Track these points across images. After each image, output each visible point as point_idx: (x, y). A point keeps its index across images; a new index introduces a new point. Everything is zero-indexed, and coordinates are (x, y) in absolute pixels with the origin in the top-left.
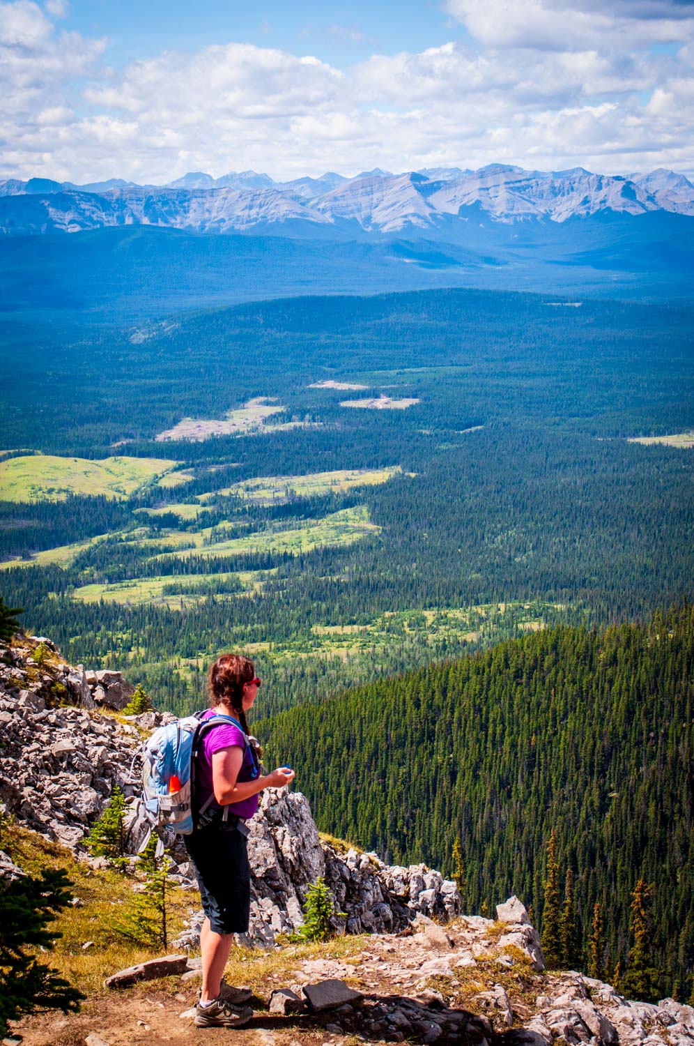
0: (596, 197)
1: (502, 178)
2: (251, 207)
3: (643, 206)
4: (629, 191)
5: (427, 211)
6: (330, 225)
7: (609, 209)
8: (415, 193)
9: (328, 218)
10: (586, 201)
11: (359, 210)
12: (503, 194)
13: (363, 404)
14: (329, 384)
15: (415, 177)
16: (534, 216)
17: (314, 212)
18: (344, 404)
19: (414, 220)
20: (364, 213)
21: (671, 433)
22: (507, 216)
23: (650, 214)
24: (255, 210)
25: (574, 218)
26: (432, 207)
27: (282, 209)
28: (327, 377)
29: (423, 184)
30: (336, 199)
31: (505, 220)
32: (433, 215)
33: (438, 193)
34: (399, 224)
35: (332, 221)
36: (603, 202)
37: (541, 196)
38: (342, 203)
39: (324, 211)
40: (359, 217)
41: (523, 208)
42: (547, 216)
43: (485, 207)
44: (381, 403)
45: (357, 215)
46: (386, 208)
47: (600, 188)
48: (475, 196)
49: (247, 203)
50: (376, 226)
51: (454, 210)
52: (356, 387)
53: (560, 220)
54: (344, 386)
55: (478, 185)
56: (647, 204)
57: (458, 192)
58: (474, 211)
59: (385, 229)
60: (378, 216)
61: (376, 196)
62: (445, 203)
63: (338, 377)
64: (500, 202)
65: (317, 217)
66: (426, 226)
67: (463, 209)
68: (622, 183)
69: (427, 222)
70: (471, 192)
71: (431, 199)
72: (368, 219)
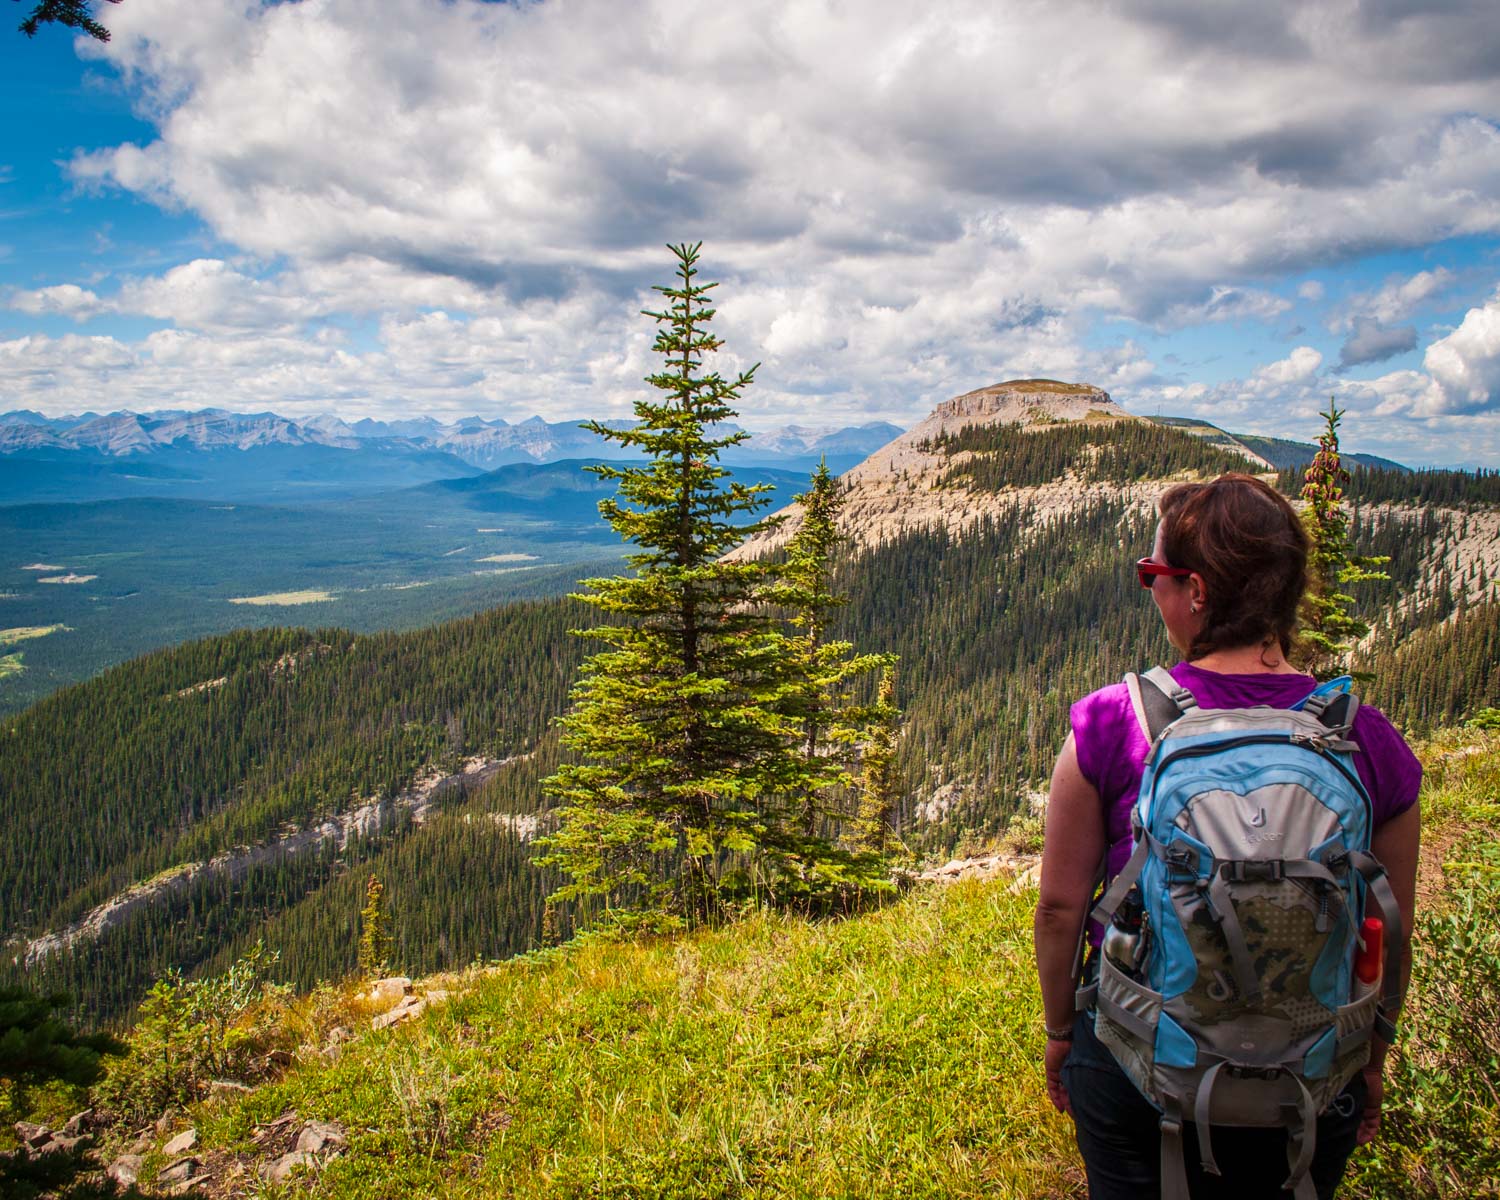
0: (270, 433)
1: (204, 419)
2: (14, 438)
3: (302, 440)
4: (292, 428)
5: (149, 442)
6: (75, 451)
7: (278, 441)
8: (140, 429)
9: (75, 446)
10: (263, 436)
11: (99, 440)
12: (204, 430)
13: (54, 580)
14: (37, 566)
15: (141, 418)
16: (226, 446)
17: (65, 442)
18: (41, 581)
19: (139, 448)
20: (103, 442)
21: (260, 595)
22: (207, 445)
23: (307, 446)
24: (18, 440)
25: (255, 447)
26: (152, 438)
27: (39, 439)
28: (39, 561)
29: (147, 423)
30: (81, 432)
31: (205, 448)
32: (153, 445)
33: (156, 431)
34: (128, 450)
35: (77, 448)
36: (275, 436)
37: (231, 432)
38: (87, 435)
39: (72, 441)
40: (99, 445)
41: (218, 440)
42: (235, 446)
43: (191, 439)
44: (67, 580)
45: (97, 444)
46: (118, 439)
47: (272, 427)
48: (184, 432)
49: (11, 435)
50: (111, 451)
51: (169, 441)
52: (55, 568)
53: (245, 448)
54: (48, 568)
55: (186, 424)
56: (305, 439)
57: (172, 428)
58: (183, 442)
59: (118, 454)
60: (114, 445)
61: (112, 430)
62: (163, 436)
63: (45, 562)
64: (202, 436)
65: (65, 445)
66: (148, 452)
67: (176, 440)
68: (286, 425)
69: (148, 448)
70: (182, 429)
71: (152, 434)
72: (106, 447)
